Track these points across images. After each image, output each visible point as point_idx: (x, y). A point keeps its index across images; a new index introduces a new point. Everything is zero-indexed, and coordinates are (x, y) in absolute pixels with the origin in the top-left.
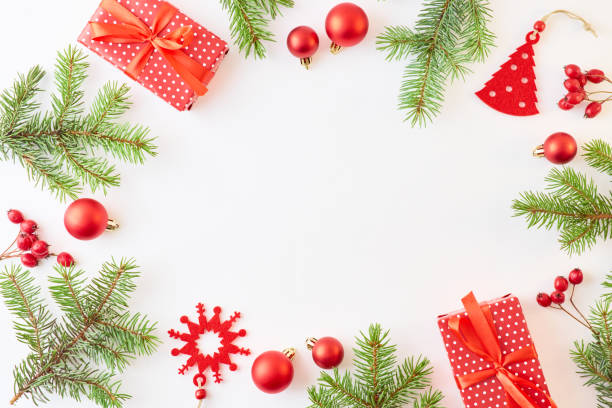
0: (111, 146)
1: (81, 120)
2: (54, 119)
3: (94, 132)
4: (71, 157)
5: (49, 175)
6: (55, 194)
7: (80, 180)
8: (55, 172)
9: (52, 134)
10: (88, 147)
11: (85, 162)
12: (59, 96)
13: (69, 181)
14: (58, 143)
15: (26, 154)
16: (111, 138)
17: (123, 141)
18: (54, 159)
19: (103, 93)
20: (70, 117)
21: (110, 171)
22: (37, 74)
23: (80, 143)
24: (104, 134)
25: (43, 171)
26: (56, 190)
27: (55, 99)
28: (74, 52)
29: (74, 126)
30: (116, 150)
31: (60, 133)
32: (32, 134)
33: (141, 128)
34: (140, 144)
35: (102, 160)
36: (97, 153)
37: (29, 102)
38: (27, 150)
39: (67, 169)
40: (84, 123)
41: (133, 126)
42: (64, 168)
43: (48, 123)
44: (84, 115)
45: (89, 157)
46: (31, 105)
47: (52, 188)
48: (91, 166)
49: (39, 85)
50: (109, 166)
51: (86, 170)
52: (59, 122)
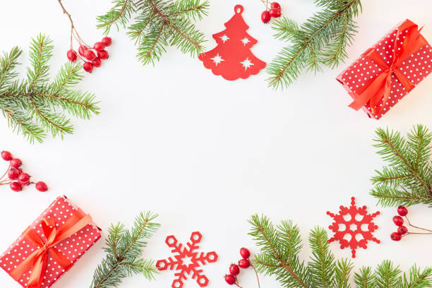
0: (67, 106)
1: (48, 86)
2: (28, 85)
3: (56, 95)
4: (39, 112)
5: (23, 124)
6: (26, 138)
7: (45, 128)
8: (27, 122)
9: (26, 95)
10: (51, 105)
11: (49, 116)
12: (33, 69)
13: (37, 129)
14: (30, 102)
15: (7, 109)
16: (68, 100)
17: (76, 103)
18: (27, 112)
19: (64, 68)
20: (39, 84)
21: (67, 122)
22: (16, 53)
23: (46, 102)
24: (63, 97)
25: (19, 121)
26: (27, 135)
27: (30, 71)
28: (44, 38)
29: (42, 91)
30: (70, 108)
31: (32, 95)
32: (12, 95)
33: (90, 94)
34: (88, 106)
35: (61, 116)
36: (57, 110)
37: (11, 72)
38: (8, 106)
39: (36, 121)
40: (49, 89)
41: (83, 93)
42: (34, 119)
43: (24, 88)
44: (50, 83)
45: (52, 112)
46: (12, 74)
47: (25, 133)
48: (53, 119)
49: (18, 60)
50: (66, 120)
51: (50, 122)
52: (32, 87)
